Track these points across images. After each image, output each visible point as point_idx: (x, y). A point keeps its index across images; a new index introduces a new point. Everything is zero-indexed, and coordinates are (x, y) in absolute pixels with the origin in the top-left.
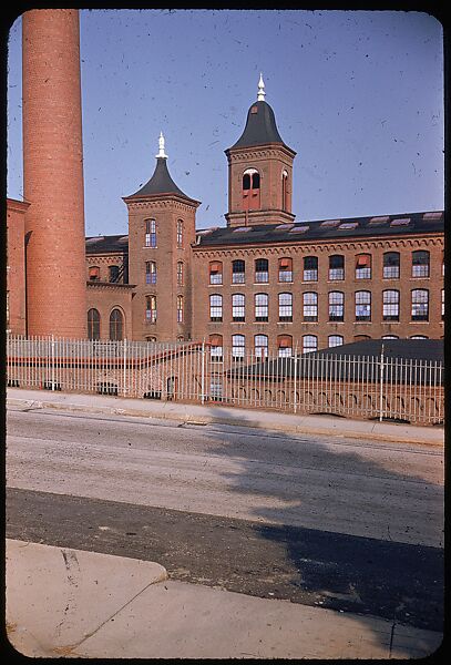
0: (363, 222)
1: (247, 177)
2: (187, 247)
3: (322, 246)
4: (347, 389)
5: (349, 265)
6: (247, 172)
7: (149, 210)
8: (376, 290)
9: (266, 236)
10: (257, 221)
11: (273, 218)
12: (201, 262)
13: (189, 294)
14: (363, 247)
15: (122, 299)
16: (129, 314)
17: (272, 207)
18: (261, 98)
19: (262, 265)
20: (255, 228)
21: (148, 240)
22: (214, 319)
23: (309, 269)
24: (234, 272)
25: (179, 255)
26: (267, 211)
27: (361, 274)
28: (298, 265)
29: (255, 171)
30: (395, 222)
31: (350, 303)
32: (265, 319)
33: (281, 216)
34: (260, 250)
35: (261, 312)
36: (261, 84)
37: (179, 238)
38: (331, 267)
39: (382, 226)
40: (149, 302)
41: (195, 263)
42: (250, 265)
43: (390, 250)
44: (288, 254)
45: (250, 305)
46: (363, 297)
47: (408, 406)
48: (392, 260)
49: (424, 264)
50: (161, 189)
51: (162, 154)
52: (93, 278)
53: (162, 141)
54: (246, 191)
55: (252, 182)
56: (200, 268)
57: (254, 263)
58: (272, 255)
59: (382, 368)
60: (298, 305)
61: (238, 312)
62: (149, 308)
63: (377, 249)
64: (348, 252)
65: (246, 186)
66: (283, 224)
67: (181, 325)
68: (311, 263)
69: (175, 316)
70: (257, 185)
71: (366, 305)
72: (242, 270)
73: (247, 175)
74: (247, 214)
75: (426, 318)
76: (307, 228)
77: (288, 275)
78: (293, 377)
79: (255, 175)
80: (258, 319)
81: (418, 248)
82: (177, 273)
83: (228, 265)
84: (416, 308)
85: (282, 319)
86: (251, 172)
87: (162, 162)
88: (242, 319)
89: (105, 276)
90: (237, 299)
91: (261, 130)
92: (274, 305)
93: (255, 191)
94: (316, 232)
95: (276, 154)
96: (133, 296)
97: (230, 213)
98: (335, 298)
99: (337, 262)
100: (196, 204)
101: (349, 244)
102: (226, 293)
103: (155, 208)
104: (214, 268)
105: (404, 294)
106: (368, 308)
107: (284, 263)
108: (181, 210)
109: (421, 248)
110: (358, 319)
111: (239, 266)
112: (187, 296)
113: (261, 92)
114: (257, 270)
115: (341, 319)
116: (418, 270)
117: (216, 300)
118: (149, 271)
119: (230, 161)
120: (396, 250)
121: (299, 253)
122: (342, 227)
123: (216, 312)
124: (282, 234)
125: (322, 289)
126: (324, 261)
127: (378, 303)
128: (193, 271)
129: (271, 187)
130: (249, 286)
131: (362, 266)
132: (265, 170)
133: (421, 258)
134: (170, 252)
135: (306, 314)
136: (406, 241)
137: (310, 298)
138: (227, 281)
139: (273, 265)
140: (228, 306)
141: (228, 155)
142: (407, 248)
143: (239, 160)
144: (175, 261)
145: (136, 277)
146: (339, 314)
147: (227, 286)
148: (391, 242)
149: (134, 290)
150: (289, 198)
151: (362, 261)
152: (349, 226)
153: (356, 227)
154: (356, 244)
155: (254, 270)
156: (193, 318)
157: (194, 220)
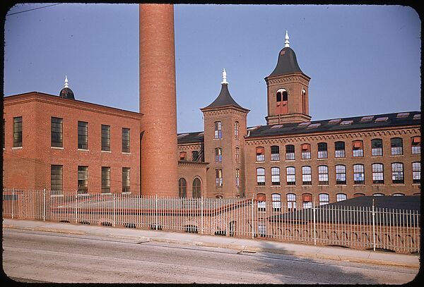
0: (356, 120)
1: (278, 94)
2: (241, 138)
3: (330, 136)
4: (350, 229)
5: (348, 147)
6: (279, 91)
7: (217, 116)
8: (368, 164)
9: (293, 130)
10: (286, 121)
11: (296, 119)
12: (251, 148)
13: (243, 167)
14: (358, 136)
15: (201, 171)
16: (205, 181)
17: (295, 112)
18: (287, 46)
19: (290, 149)
20: (285, 126)
21: (216, 134)
22: (260, 184)
23: (321, 151)
24: (272, 153)
25: (236, 143)
26: (293, 115)
27: (356, 153)
28: (314, 148)
29: (284, 90)
30: (377, 120)
31: (350, 172)
32: (293, 183)
33: (302, 117)
34: (289, 139)
35: (290, 179)
36: (287, 37)
37: (236, 133)
38: (336, 149)
39: (369, 122)
40: (218, 174)
41: (246, 148)
42: (283, 149)
43: (375, 137)
44: (307, 141)
45: (283, 174)
46: (359, 168)
47: (393, 240)
48: (377, 144)
49: (399, 146)
50: (225, 102)
51: (225, 82)
52: (182, 158)
53: (225, 74)
54: (279, 103)
55: (283, 97)
56: (251, 151)
57: (285, 148)
58: (296, 142)
59: (374, 214)
60: (315, 174)
61: (275, 179)
62: (218, 177)
63: (367, 138)
64: (348, 140)
65: (279, 99)
66: (304, 122)
67: (238, 187)
68: (322, 147)
69: (235, 182)
70: (285, 98)
71: (361, 173)
72: (277, 152)
73: (280, 93)
74: (279, 117)
75: (402, 182)
76: (319, 125)
77: (308, 155)
78: (313, 221)
79: (284, 92)
80: (289, 183)
81: (395, 136)
82: (236, 154)
83: (268, 149)
84: (395, 175)
85: (304, 183)
86: (281, 91)
87: (225, 86)
88: (278, 183)
89: (189, 157)
90: (275, 171)
91: (288, 65)
92: (299, 174)
93: (285, 102)
94: (325, 127)
95: (297, 79)
96: (208, 169)
97: (269, 116)
98: (340, 169)
99: (340, 146)
100: (247, 111)
101: (347, 135)
102: (268, 167)
103: (221, 114)
104: (259, 151)
105: (386, 166)
106: (362, 175)
107: (305, 147)
108: (237, 115)
110: (356, 182)
111: (275, 150)
112: (242, 169)
113: (287, 41)
114: (287, 152)
115: (344, 183)
116: (395, 150)
117: (261, 172)
118: (217, 154)
119: (268, 84)
120: (379, 137)
121: (314, 141)
122: (342, 123)
123: (261, 179)
124: (303, 129)
125: (330, 163)
126: (331, 146)
127: (368, 172)
128: (245, 156)
129: (294, 99)
130: (282, 162)
131: (357, 149)
132: (290, 90)
133: (397, 143)
134: (231, 141)
135: (320, 180)
136: (385, 132)
137: (322, 169)
138: (268, 160)
139: (297, 149)
140: (268, 175)
141: (267, 81)
142: (386, 136)
143: (273, 84)
144: (234, 147)
145: (209, 156)
146: (343, 179)
147: (268, 163)
148: (376, 132)
149: (207, 166)
150: (307, 106)
151: (357, 145)
152: (347, 123)
153: (352, 124)
154: (352, 134)
155: (285, 153)
156: (246, 183)
157: (246, 121)
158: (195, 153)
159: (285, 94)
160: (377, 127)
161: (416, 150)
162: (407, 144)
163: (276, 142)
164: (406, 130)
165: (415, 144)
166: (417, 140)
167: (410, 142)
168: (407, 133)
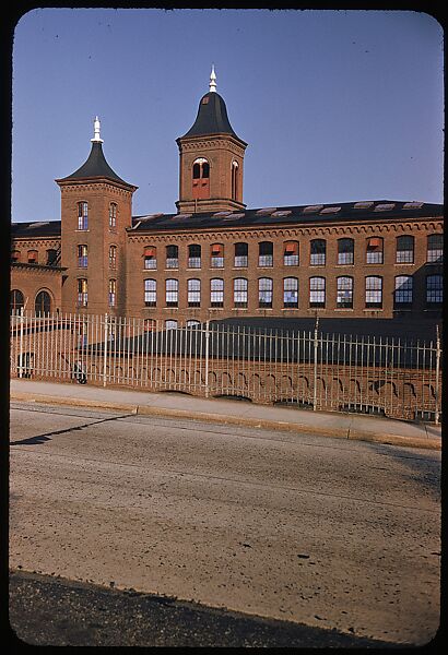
0: (296, 211)
1: (196, 167)
2: (121, 231)
3: (252, 232)
5: (278, 252)
6: (197, 161)
7: (82, 193)
8: (303, 277)
9: (203, 222)
10: (204, 209)
11: (221, 207)
12: (136, 247)
13: (123, 277)
14: (292, 234)
15: (52, 282)
17: (220, 196)
18: (213, 89)
19: (195, 251)
20: (195, 216)
21: (80, 223)
22: (148, 304)
23: (239, 255)
24: (168, 257)
25: (111, 239)
26: (215, 200)
27: (289, 260)
28: (230, 250)
29: (205, 161)
30: (325, 210)
31: (278, 289)
32: (197, 304)
33: (230, 205)
34: (193, 235)
35: (193, 297)
36: (213, 76)
37: (112, 222)
38: (261, 254)
39: (314, 214)
40: (81, 285)
41: (130, 248)
42: (183, 250)
43: (317, 237)
44: (219, 240)
45: (183, 290)
46: (291, 284)
48: (318, 247)
49: (349, 252)
50: (96, 170)
51: (97, 138)
52: (31, 261)
53: (97, 124)
54: (196, 181)
55: (201, 172)
56: (136, 252)
57: (187, 249)
58: (204, 240)
60: (229, 291)
61: (171, 297)
62: (81, 291)
63: (304, 236)
64: (277, 239)
65: (196, 175)
66: (225, 211)
67: (113, 308)
68: (241, 249)
69: (107, 300)
70: (206, 175)
71: (293, 291)
72: (176, 256)
73: (197, 165)
74: (194, 203)
75: (350, 305)
76: (243, 215)
77: (219, 261)
79: (204, 164)
80: (191, 304)
81: (343, 236)
82: (110, 259)
83: (162, 250)
84: (341, 295)
85: (213, 304)
86: (200, 161)
87: (97, 145)
88: (175, 304)
89: (42, 259)
90: (171, 284)
91: (212, 120)
92: (206, 291)
93: (205, 180)
94: (251, 219)
95: (225, 144)
96: (64, 278)
97: (181, 201)
98: (265, 284)
99: (266, 249)
100: (132, 188)
101: (278, 231)
102: (161, 278)
103: (88, 190)
104: (149, 252)
105: (331, 280)
106: (296, 294)
107: (216, 249)
108: (115, 194)
109: (346, 236)
110: (286, 305)
111: (173, 252)
112: (121, 280)
113: (213, 83)
114: (190, 256)
115: (270, 305)
116: (343, 258)
117: (151, 285)
118: (81, 254)
119: (181, 150)
120: (322, 237)
121: (229, 239)
122: (275, 214)
123: (150, 297)
124: (218, 220)
125: (252, 275)
126: (253, 248)
127: (305, 290)
128: (128, 255)
129: (221, 176)
130: (182, 271)
131: (290, 254)
132: (214, 160)
133: (346, 246)
134: (103, 236)
135: (236, 300)
136: (331, 228)
137: (240, 284)
138: (161, 267)
139: (205, 251)
140: (161, 291)
141: (179, 144)
142: (331, 235)
143: (189, 149)
144: (106, 245)
145: (67, 259)
146: (268, 300)
147: (160, 272)
148: (317, 229)
149: (64, 273)
150: (239, 188)
151: (290, 248)
152: (281, 214)
153: (289, 215)
154: (284, 231)
155: (187, 256)
156: (128, 302)
157: (130, 204)
158: (53, 256)
159: (206, 166)
160: (322, 221)
161: (372, 257)
162: (359, 249)
163: (174, 239)
164: (359, 227)
165: (371, 249)
166: (373, 243)
167: (365, 245)
168: (360, 233)
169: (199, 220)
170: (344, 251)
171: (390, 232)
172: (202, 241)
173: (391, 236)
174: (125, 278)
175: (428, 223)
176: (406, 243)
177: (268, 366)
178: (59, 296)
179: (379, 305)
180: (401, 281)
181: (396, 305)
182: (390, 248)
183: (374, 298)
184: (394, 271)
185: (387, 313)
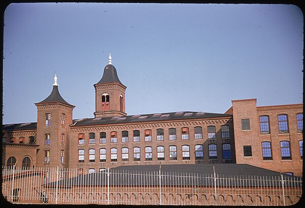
0: (149, 116)
1: (103, 97)
2: (67, 126)
3: (130, 126)
5: (142, 135)
6: (104, 94)
7: (48, 109)
8: (154, 146)
10: (107, 116)
11: (115, 115)
12: (74, 134)
13: (68, 149)
14: (148, 126)
17: (114, 110)
18: (110, 63)
19: (103, 135)
21: (47, 123)
22: (80, 161)
23: (124, 137)
24: (90, 138)
25: (62, 130)
26: (113, 112)
27: (147, 139)
28: (119, 135)
29: (107, 94)
30: (163, 116)
31: (143, 152)
32: (104, 160)
34: (102, 128)
35: (103, 157)
36: (110, 58)
37: (63, 122)
38: (134, 136)
39: (157, 117)
40: (46, 153)
41: (71, 134)
42: (98, 135)
43: (159, 128)
44: (115, 130)
46: (148, 149)
48: (160, 132)
49: (174, 134)
50: (55, 99)
51: (56, 84)
52: (21, 142)
53: (56, 78)
54: (103, 103)
55: (105, 99)
56: (74, 136)
57: (99, 134)
58: (107, 130)
60: (120, 153)
61: (92, 158)
62: (46, 156)
63: (154, 128)
64: (141, 129)
65: (103, 101)
66: (117, 117)
67: (62, 164)
68: (125, 134)
69: (59, 160)
70: (108, 100)
72: (94, 138)
74: (103, 113)
75: (176, 159)
76: (125, 118)
77: (115, 140)
80: (102, 161)
81: (171, 127)
82: (61, 140)
83: (87, 135)
84: (172, 154)
85: (113, 160)
86: (105, 95)
87: (56, 88)
88: (93, 161)
89: (27, 141)
90: (92, 151)
91: (110, 76)
92: (109, 154)
93: (107, 103)
94: (129, 120)
95: (116, 87)
96: (38, 150)
97: (96, 112)
98: (137, 150)
99: (137, 133)
100: (73, 107)
101: (142, 125)
102: (87, 149)
103: (51, 108)
104: (81, 137)
105: (167, 147)
106: (151, 154)
107: (113, 134)
108: (64, 109)
110: (147, 159)
111: (92, 136)
113: (110, 61)
114: (101, 137)
115: (139, 160)
116: (172, 137)
117: (82, 152)
118: (47, 138)
119: (96, 89)
120: (162, 128)
121: (119, 129)
122: (140, 118)
123: (81, 158)
124: (114, 121)
125: (130, 146)
126: (131, 133)
127: (155, 152)
128: (70, 138)
129: (115, 101)
130: (97, 145)
131: (148, 135)
132: (112, 94)
133: (173, 131)
134: (58, 129)
135: (123, 158)
136: (165, 124)
137: (125, 150)
138: (87, 143)
139: (108, 135)
140: (87, 155)
141: (95, 87)
142: (166, 127)
143: (100, 89)
144: (60, 134)
145: (40, 141)
146: (138, 157)
147: (86, 145)
148: (159, 124)
149: (38, 148)
150: (123, 106)
151: (148, 133)
152: (143, 117)
153: (146, 118)
154: (144, 125)
155: (99, 137)
156: (70, 161)
157: (72, 114)
158: (32, 139)
159: (108, 97)
160: (161, 121)
161: (184, 137)
162: (179, 133)
163: (93, 130)
164: (178, 123)
165: (184, 133)
166: (185, 130)
167: (181, 132)
168: (178, 125)
169: (105, 121)
170: (172, 134)
171: (191, 125)
172: (106, 130)
173: (192, 127)
174: (69, 149)
175: (207, 121)
176: (198, 130)
177: (138, 190)
178: (35, 159)
179: (189, 158)
180: (197, 147)
181: (197, 158)
182: (192, 133)
183: (186, 155)
184: (195, 143)
185: (193, 161)
